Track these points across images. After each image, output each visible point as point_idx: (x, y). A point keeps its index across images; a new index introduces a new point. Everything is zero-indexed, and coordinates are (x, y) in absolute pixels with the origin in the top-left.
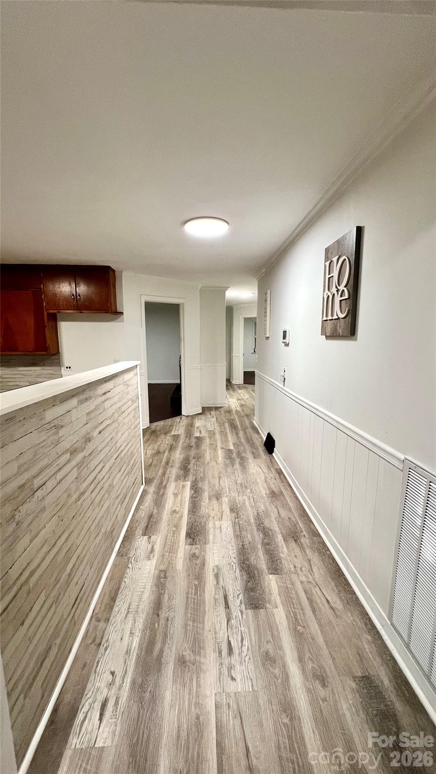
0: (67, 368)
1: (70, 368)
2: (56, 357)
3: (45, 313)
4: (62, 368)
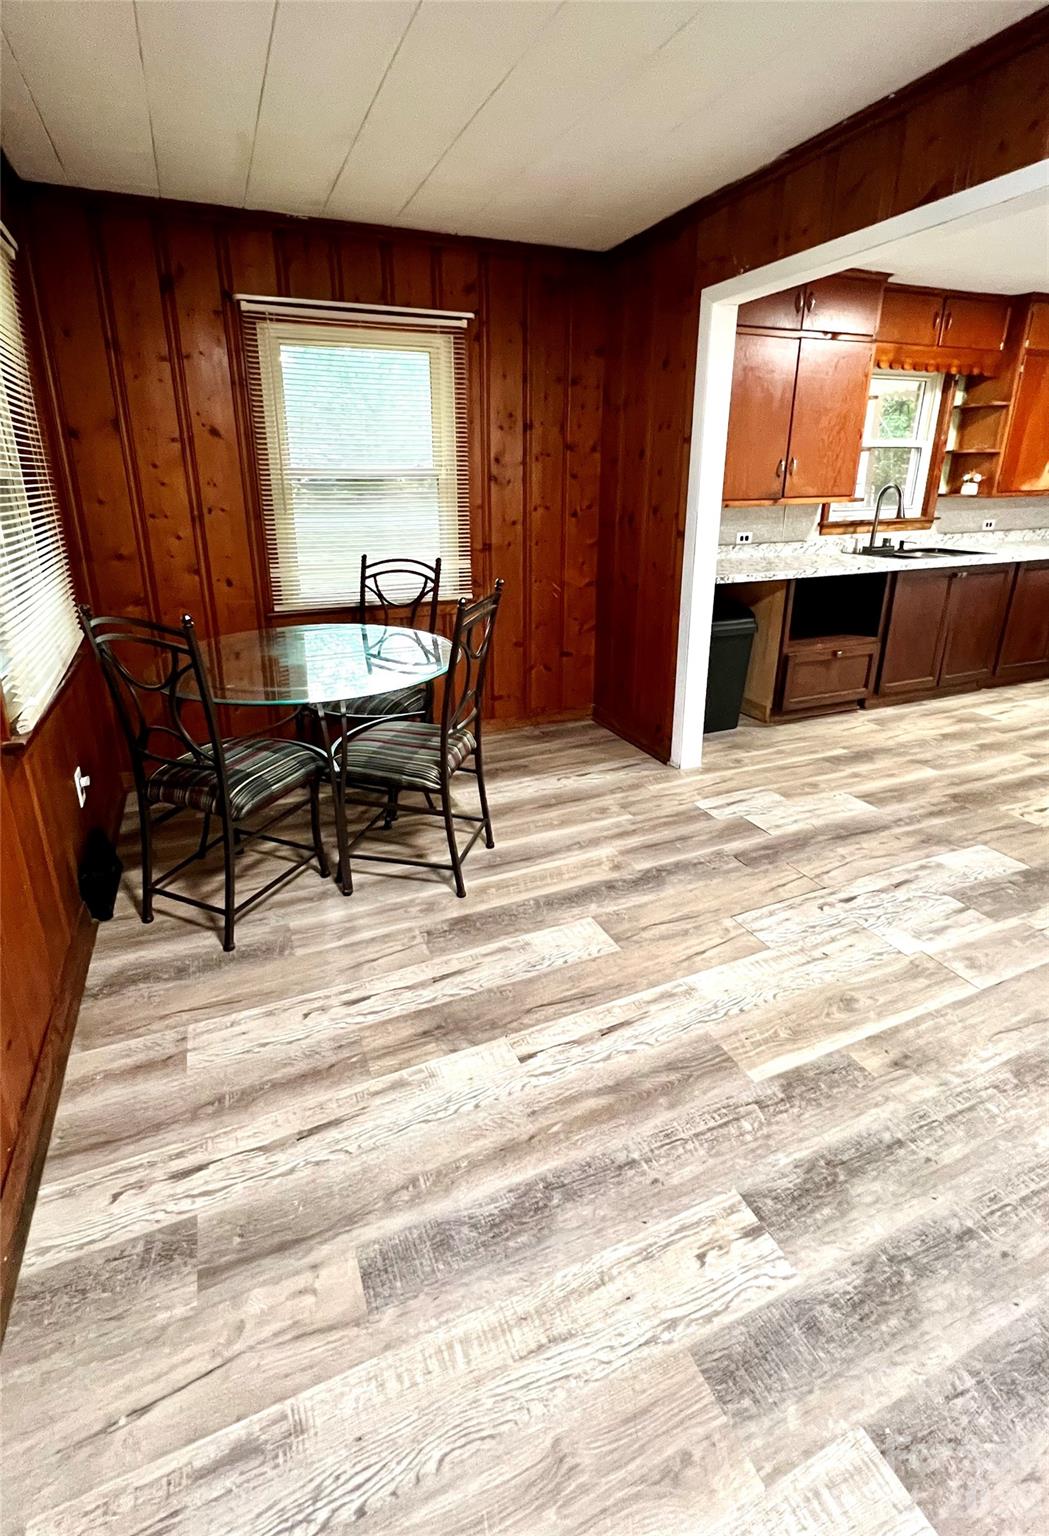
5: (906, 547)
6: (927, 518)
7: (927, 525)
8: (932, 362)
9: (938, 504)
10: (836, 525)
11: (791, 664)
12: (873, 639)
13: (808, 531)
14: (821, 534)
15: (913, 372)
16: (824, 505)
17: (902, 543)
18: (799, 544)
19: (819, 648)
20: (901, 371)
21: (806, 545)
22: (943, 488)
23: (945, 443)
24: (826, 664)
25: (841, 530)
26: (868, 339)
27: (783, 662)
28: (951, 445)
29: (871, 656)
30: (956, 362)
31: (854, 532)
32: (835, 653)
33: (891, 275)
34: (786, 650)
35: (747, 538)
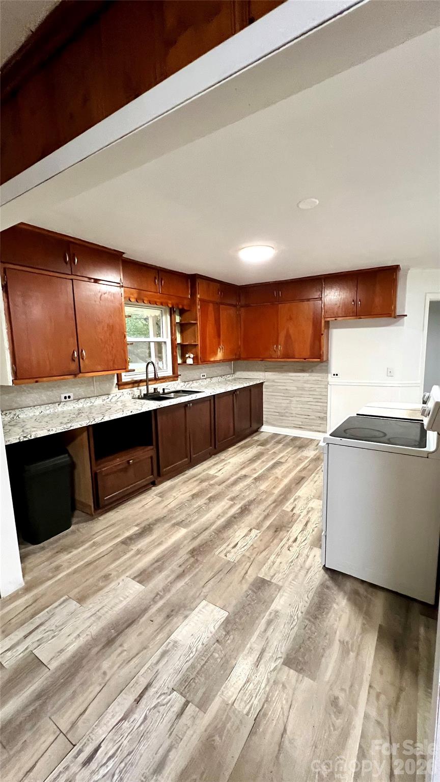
0: (334, 375)
1: (337, 375)
2: (325, 364)
3: (323, 321)
4: (329, 375)
5: (166, 391)
6: (175, 376)
7: (176, 379)
8: (158, 300)
9: (179, 368)
10: (127, 384)
11: (99, 477)
12: (152, 447)
13: (111, 389)
14: (119, 389)
15: (149, 305)
16: (117, 374)
17: (164, 389)
18: (106, 397)
19: (118, 461)
20: (143, 304)
21: (110, 397)
22: (180, 361)
23: (176, 339)
24: (125, 470)
25: (130, 386)
26: (119, 285)
27: (95, 477)
28: (179, 341)
29: (151, 458)
30: (170, 302)
31: (138, 386)
32: (128, 462)
33: (124, 253)
34: (94, 468)
35: (69, 397)
